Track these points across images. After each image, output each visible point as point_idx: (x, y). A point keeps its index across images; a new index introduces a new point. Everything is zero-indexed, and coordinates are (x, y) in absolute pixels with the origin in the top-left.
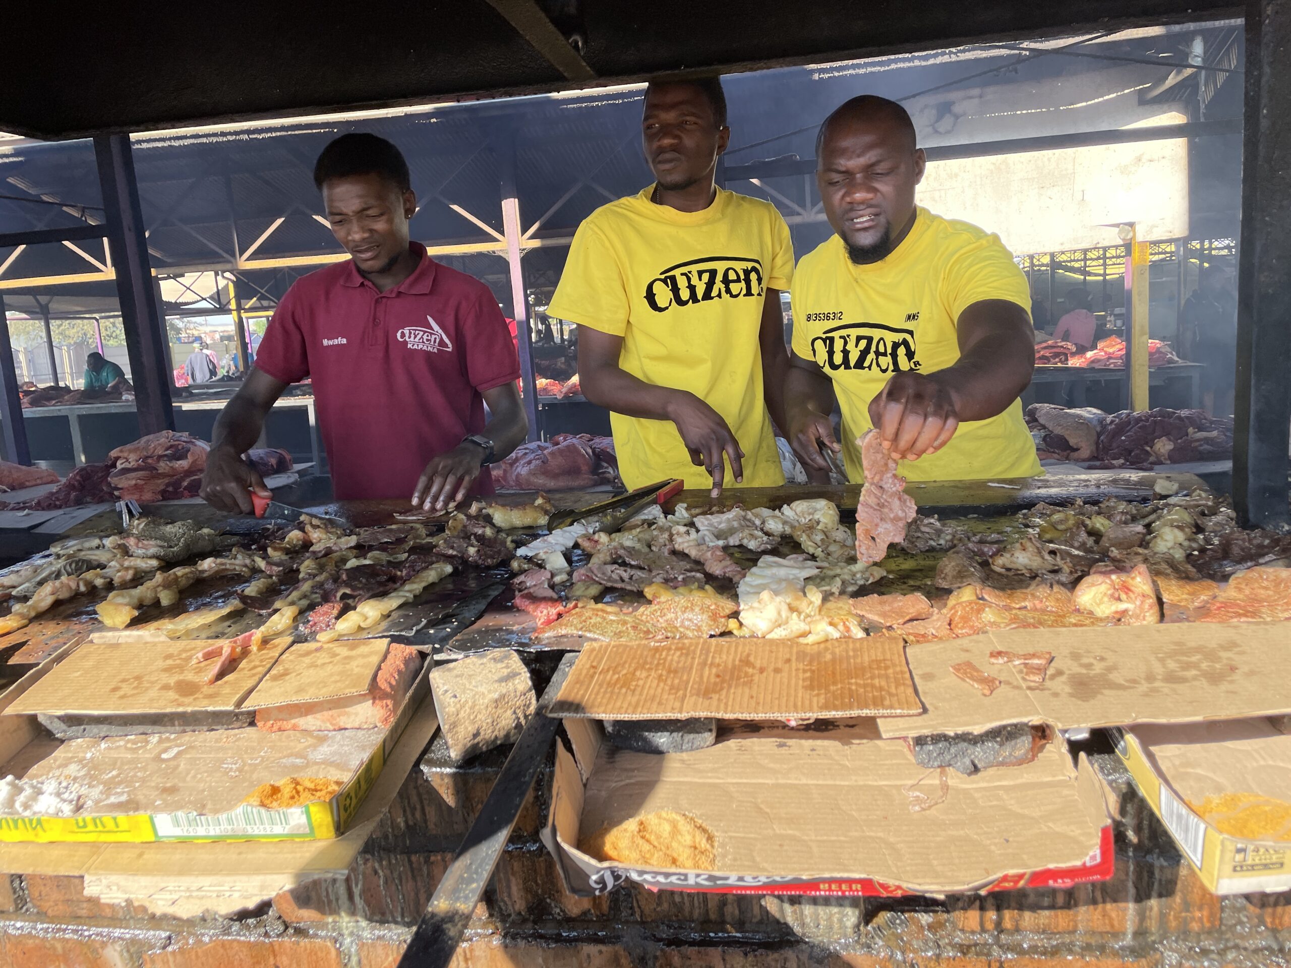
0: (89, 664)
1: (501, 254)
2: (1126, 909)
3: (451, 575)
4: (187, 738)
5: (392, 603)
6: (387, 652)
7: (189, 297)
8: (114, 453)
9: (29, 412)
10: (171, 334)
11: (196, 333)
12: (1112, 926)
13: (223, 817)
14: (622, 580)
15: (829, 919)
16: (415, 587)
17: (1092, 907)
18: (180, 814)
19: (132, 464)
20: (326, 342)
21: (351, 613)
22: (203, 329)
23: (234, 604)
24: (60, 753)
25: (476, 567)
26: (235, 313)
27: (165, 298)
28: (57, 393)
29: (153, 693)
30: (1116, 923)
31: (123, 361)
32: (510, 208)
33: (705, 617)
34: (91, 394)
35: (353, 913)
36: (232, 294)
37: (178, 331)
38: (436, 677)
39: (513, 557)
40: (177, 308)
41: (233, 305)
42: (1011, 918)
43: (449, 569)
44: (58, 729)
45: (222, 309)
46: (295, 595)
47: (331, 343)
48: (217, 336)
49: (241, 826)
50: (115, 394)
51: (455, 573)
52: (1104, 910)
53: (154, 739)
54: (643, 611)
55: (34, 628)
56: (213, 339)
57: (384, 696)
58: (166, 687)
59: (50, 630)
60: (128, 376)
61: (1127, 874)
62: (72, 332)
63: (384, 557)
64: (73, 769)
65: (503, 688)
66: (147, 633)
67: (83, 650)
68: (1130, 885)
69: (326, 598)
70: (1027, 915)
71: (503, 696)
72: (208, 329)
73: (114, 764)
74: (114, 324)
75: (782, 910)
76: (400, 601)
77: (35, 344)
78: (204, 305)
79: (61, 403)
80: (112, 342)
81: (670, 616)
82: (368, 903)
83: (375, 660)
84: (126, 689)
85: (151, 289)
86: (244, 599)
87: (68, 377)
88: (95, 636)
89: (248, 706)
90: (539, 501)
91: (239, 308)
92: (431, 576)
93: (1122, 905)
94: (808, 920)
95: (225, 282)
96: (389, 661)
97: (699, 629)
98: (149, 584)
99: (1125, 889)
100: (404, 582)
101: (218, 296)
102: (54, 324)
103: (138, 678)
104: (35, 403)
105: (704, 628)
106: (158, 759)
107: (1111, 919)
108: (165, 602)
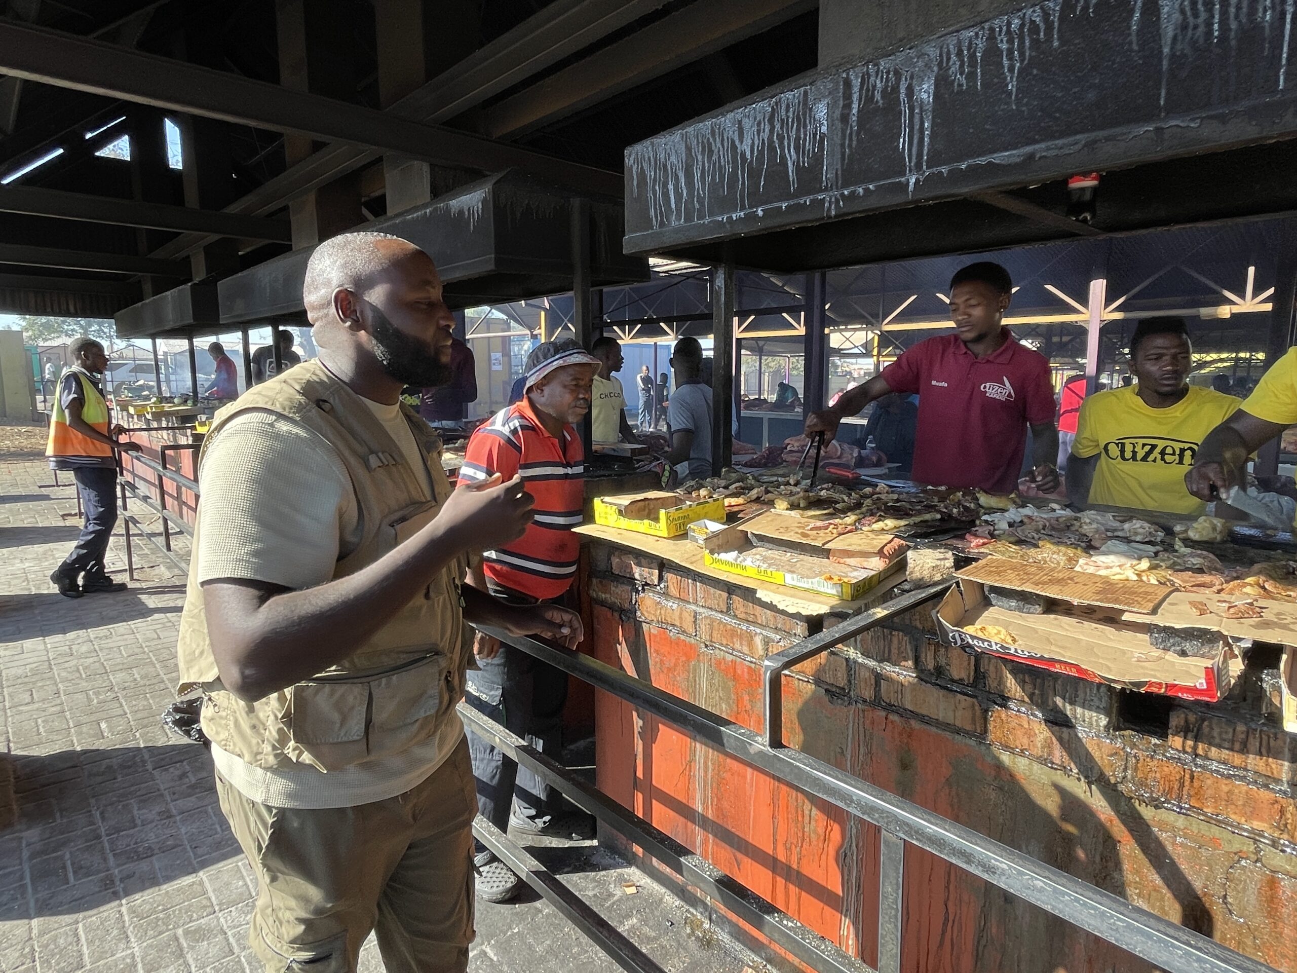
0: (769, 519)
1: (1082, 324)
2: (1282, 765)
3: (940, 520)
4: (801, 557)
5: (903, 523)
6: (892, 540)
7: (847, 345)
8: (787, 441)
9: (743, 413)
10: (831, 370)
11: (848, 370)
12: (1272, 773)
13: (810, 581)
14: (1033, 538)
15: (1090, 718)
16: (917, 519)
17: (1258, 757)
18: (795, 576)
19: (795, 449)
20: (934, 383)
21: (880, 523)
22: (852, 367)
23: (831, 510)
24: (754, 551)
25: (956, 520)
26: (875, 358)
27: (832, 345)
28: (759, 403)
29: (792, 533)
30: (1275, 772)
31: (800, 386)
32: (1098, 287)
33: (1064, 558)
34: (779, 405)
35: (855, 649)
36: (876, 344)
37: (837, 367)
38: (910, 554)
39: (979, 518)
40: (838, 352)
41: (875, 352)
42: (1203, 749)
43: (939, 516)
44: (754, 541)
45: (868, 354)
46: (858, 511)
47: (937, 384)
48: (862, 372)
49: (815, 587)
50: (792, 406)
51: (941, 520)
52: (1267, 761)
53: (789, 554)
54: (1032, 551)
55: (748, 505)
56: (859, 374)
57: (885, 556)
58: (797, 533)
59: (755, 506)
60: (801, 396)
61: (1285, 743)
62: (772, 364)
63: (908, 506)
64: (758, 557)
65: (938, 563)
66: (793, 513)
67: (768, 513)
68: (1286, 750)
69: (872, 515)
70: (1213, 749)
71: (937, 566)
72: (856, 367)
73: (772, 559)
74: (798, 361)
75: (1064, 706)
76: (907, 523)
77: (751, 370)
78: (856, 351)
79: (760, 409)
80: (795, 372)
81: (1046, 555)
82: (862, 646)
83: (885, 542)
84: (782, 530)
85: (824, 339)
86: (835, 509)
87: (766, 393)
88: (772, 510)
89: (826, 547)
90: (1013, 496)
91: (879, 354)
92: (927, 517)
93: (1280, 762)
94: (1078, 716)
95: (873, 335)
96: (892, 543)
97: (1058, 563)
98: (797, 496)
99: (1282, 752)
100: (912, 516)
101: (867, 345)
102: (764, 358)
103: (787, 528)
104: (746, 408)
105: (1062, 564)
106: (789, 561)
107: (1271, 768)
108: (802, 505)
